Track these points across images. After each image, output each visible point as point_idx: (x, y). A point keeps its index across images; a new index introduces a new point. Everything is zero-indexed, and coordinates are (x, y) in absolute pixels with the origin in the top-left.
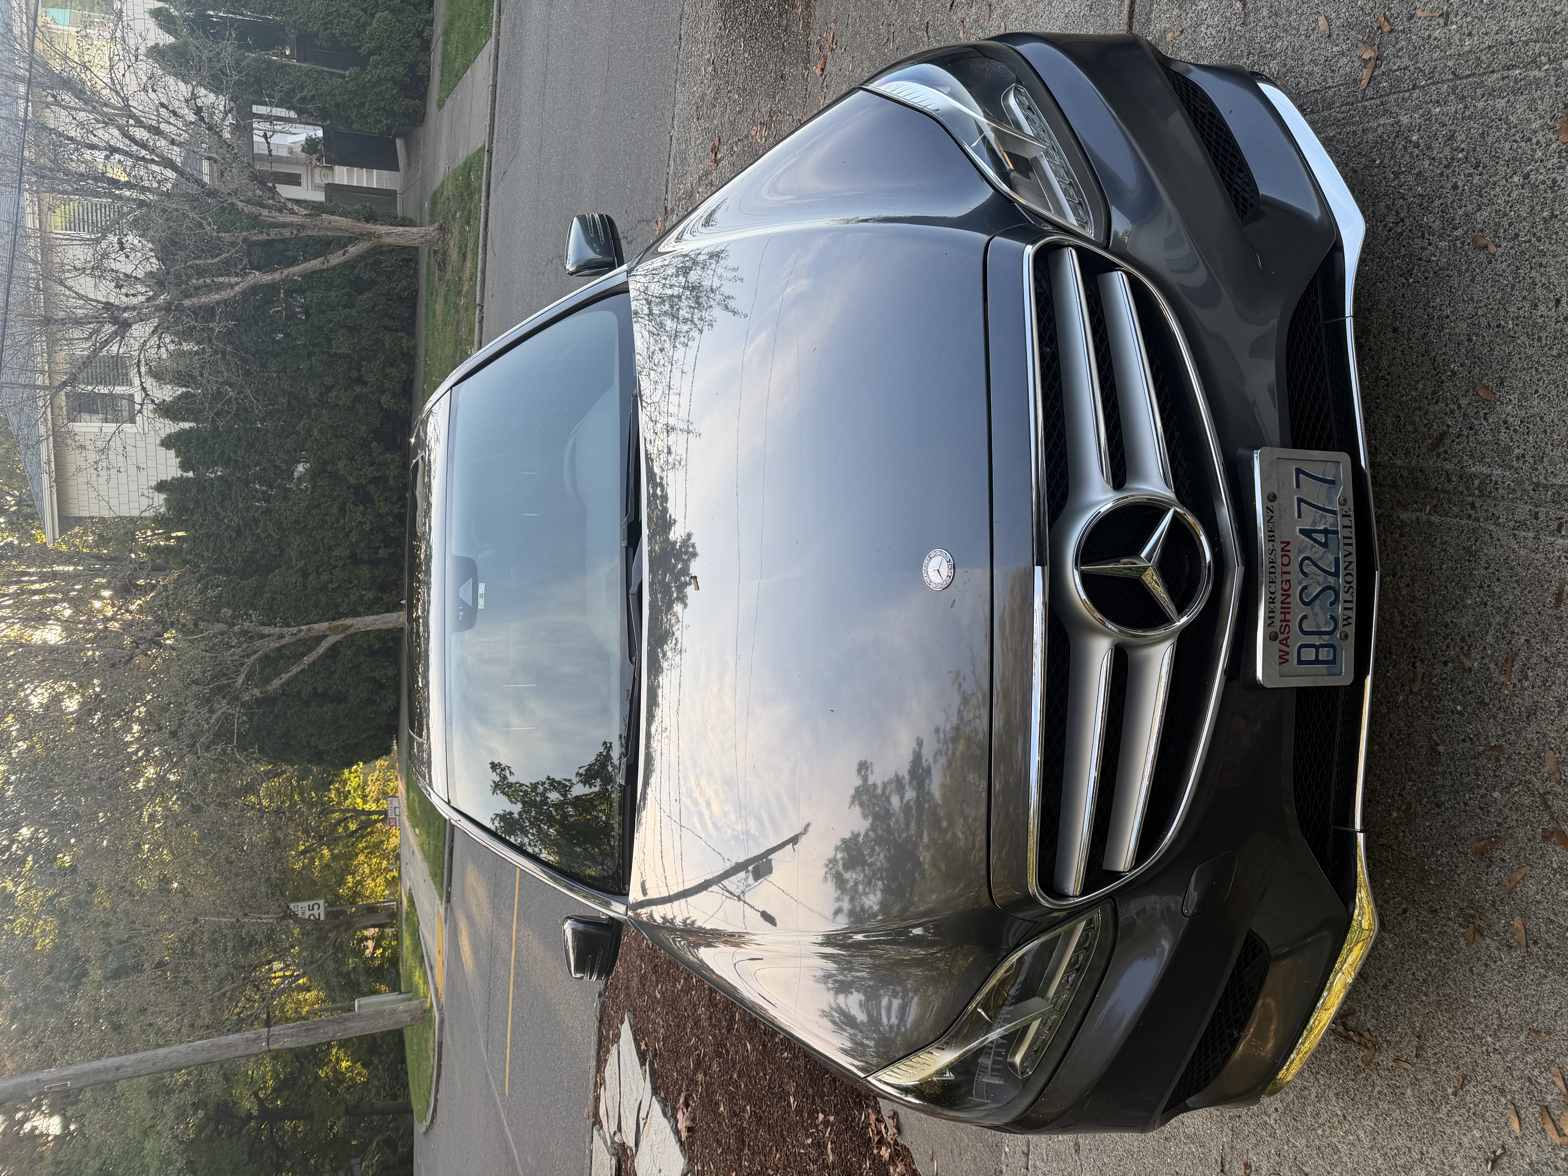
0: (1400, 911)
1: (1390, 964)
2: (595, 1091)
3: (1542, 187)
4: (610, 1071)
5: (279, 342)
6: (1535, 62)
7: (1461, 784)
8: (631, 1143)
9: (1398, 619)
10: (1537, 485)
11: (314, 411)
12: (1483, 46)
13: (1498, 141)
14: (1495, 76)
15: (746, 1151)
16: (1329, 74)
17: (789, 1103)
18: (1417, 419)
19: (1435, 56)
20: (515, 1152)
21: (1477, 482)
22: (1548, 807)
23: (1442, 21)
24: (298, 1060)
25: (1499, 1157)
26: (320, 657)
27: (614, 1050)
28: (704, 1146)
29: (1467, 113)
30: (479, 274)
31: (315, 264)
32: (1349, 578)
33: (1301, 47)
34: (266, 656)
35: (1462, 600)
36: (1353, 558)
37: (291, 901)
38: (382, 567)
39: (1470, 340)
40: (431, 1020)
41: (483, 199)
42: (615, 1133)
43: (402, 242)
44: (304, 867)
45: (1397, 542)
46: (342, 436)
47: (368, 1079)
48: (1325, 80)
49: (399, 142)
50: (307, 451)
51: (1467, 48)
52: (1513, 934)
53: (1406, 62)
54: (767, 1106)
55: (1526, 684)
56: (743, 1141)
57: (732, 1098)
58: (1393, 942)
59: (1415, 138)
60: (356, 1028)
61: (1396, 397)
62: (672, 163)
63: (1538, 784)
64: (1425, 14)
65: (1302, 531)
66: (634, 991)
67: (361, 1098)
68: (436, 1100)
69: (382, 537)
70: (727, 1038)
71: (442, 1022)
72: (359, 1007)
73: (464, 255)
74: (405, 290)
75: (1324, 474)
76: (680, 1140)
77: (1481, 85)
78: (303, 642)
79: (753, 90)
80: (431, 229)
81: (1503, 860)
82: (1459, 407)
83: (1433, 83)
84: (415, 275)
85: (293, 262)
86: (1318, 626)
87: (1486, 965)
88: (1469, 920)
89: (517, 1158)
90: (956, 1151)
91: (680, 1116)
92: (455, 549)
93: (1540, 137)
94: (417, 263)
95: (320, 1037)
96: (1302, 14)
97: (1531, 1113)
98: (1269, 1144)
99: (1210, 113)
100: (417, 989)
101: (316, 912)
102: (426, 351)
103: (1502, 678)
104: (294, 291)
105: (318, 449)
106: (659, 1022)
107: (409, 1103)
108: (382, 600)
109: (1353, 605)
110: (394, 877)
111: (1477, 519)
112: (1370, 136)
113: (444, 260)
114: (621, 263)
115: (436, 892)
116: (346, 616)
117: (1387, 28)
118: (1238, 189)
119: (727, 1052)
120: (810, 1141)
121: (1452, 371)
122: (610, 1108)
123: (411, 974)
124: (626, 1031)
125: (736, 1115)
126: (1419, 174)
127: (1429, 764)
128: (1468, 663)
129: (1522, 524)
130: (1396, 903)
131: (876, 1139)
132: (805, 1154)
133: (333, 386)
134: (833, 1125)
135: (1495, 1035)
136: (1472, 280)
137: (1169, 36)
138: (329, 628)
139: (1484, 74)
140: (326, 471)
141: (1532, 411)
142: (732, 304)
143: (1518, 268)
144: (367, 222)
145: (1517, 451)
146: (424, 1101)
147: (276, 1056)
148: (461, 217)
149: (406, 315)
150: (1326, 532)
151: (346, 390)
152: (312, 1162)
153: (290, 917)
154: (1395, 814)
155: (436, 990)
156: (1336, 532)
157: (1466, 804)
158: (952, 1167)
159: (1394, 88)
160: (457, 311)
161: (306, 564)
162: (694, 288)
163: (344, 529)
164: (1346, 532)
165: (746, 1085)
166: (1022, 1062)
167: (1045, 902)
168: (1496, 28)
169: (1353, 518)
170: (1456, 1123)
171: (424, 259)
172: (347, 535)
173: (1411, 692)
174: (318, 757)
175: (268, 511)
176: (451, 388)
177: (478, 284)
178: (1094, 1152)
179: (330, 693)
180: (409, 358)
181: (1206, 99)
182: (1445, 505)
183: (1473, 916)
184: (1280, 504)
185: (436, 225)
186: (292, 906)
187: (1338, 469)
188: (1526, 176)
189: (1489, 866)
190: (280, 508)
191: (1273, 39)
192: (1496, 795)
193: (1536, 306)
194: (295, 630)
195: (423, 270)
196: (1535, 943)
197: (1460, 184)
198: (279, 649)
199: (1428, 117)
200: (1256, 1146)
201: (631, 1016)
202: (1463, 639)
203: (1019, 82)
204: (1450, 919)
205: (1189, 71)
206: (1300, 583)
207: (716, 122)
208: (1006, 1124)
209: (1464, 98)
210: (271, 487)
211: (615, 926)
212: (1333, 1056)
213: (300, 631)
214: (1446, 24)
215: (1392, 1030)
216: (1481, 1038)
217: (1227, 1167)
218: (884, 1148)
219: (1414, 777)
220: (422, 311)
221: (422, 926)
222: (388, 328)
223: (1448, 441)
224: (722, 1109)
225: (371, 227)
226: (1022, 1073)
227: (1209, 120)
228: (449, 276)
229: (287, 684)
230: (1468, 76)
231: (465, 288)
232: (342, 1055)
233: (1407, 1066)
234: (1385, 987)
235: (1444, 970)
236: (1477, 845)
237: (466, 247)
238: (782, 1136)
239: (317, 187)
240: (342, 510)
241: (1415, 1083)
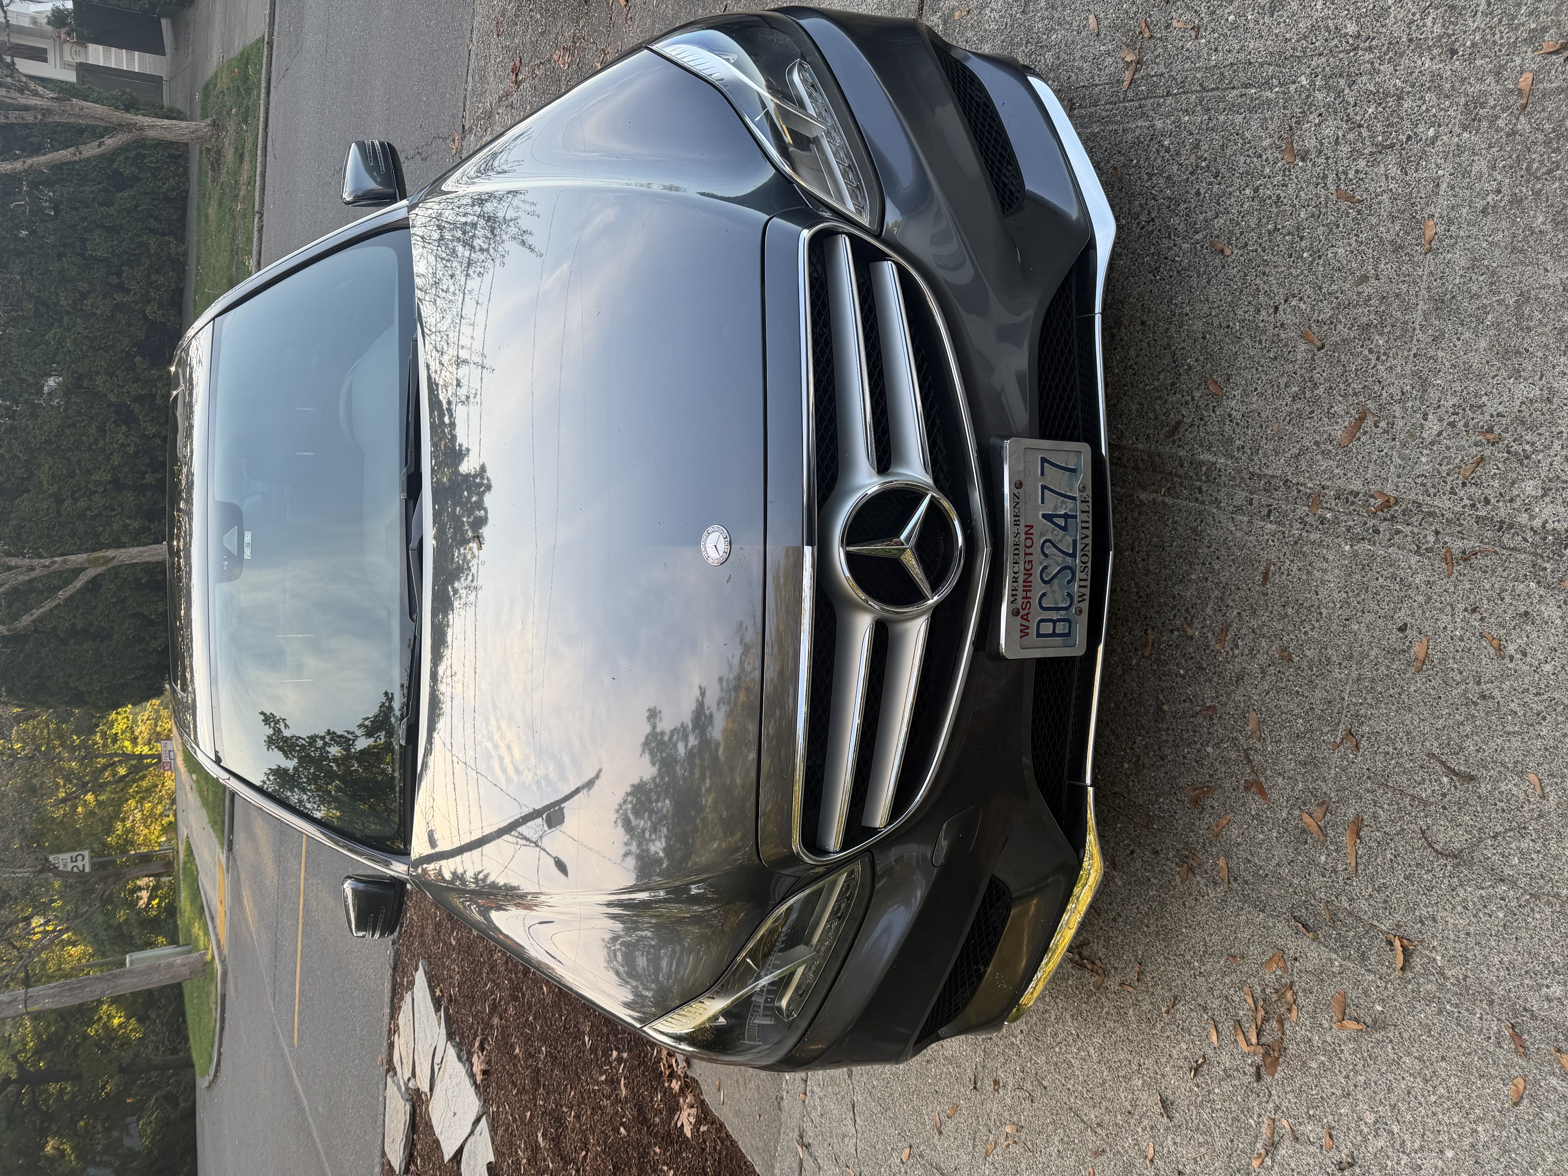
0: (1128, 852)
1: (1118, 900)
2: (389, 1038)
3: (1268, 201)
4: (403, 1019)
5: (23, 240)
6: (1267, 84)
7: (1182, 740)
8: (425, 1088)
9: (1134, 590)
10: (1253, 474)
11: (66, 319)
12: (1226, 63)
13: (1235, 154)
14: (1235, 92)
15: (541, 1090)
16: (1096, 72)
17: (584, 1042)
18: (1158, 407)
19: (1187, 66)
20: (305, 1102)
21: (1204, 469)
22: (1250, 761)
23: (1193, 34)
24: (63, 1019)
25: (1201, 1065)
26: (78, 592)
27: (408, 997)
28: (499, 1088)
29: (1211, 125)
30: (258, 178)
31: (65, 154)
32: (1085, 559)
33: (1073, 42)
34: (15, 590)
35: (1188, 575)
36: (1089, 540)
37: (51, 853)
38: (149, 493)
39: (1204, 338)
40: (212, 974)
41: (263, 96)
42: (409, 1079)
43: (169, 137)
44: (65, 815)
45: (1136, 520)
46: (100, 348)
47: (145, 1035)
48: (1092, 77)
49: (165, 23)
50: (58, 363)
51: (1213, 63)
52: (1219, 872)
53: (1162, 69)
54: (562, 1046)
55: (1237, 652)
56: (539, 1081)
57: (527, 1041)
58: (1122, 878)
59: (1166, 143)
60: (127, 985)
61: (1141, 386)
62: (470, 79)
63: (1242, 741)
64: (1180, 25)
65: (1044, 516)
66: (428, 939)
67: (137, 1055)
68: (220, 1054)
69: (148, 461)
70: (523, 982)
71: (225, 973)
72: (132, 962)
73: (241, 157)
74: (173, 190)
75: (1066, 463)
76: (475, 1083)
77: (1223, 99)
78: (58, 574)
79: (555, 13)
80: (203, 124)
81: (1213, 808)
82: (1193, 399)
83: (1184, 93)
84: (186, 173)
85: (38, 150)
86: (1056, 602)
87: (1196, 899)
88: (1184, 860)
89: (307, 1108)
90: (741, 1081)
91: (475, 1059)
92: (217, 493)
93: (1269, 155)
94: (187, 160)
95: (85, 996)
96: (1075, 10)
97: (1227, 1026)
98: (1015, 1062)
99: (985, 104)
100: (197, 940)
101: (80, 864)
102: (198, 258)
103: (1218, 647)
104: (40, 183)
105: (72, 362)
106: (455, 969)
107: (189, 1058)
108: (150, 529)
109: (1088, 583)
110: (171, 823)
111: (1203, 503)
112: (1129, 136)
113: (218, 160)
114: (403, 196)
115: (216, 840)
116: (108, 547)
117: (1147, 35)
118: (1006, 181)
119: (524, 995)
120: (603, 1078)
121: (1189, 365)
122: (404, 1055)
123: (189, 928)
124: (420, 978)
125: (531, 1056)
126: (1168, 178)
127: (1156, 721)
128: (1190, 632)
129: (1239, 509)
130: (1125, 845)
131: (667, 1073)
132: (599, 1090)
133: (89, 292)
134: (626, 1061)
135: (1201, 961)
136: (1208, 282)
137: (957, 14)
138: (88, 560)
139: (1226, 89)
140: (81, 387)
141: (1251, 407)
142: (529, 239)
143: (1246, 275)
144: (127, 110)
145: (1238, 442)
146: (206, 1056)
147: (36, 1017)
148: (237, 114)
149: (175, 217)
150: (1066, 516)
151: (104, 298)
152: (82, 1123)
153: (50, 870)
154: (1126, 766)
155: (218, 942)
156: (1075, 517)
157: (1184, 757)
158: (737, 1096)
159: (1151, 93)
160: (234, 217)
161: (59, 489)
162: (490, 219)
163: (104, 451)
164: (1085, 517)
165: (541, 1027)
166: (788, 1005)
167: (808, 859)
168: (1237, 47)
169: (1090, 504)
170: (1168, 1037)
171: (195, 157)
172: (108, 458)
173: (1143, 656)
174: (79, 699)
175: (12, 428)
176: (214, 319)
177: (257, 190)
178: (865, 1076)
179: (92, 630)
180: (179, 265)
181: (982, 89)
182: (1177, 489)
183: (1187, 857)
184: (1025, 491)
185: (209, 121)
186: (51, 858)
187: (1079, 458)
188: (1256, 190)
189: (1201, 813)
190: (27, 426)
191: (1050, 31)
192: (1209, 749)
193: (1259, 311)
194: (47, 562)
195: (194, 168)
196: (1235, 880)
197: (1202, 191)
198: (31, 581)
199: (1178, 123)
200: (1004, 1064)
201: (425, 963)
202: (1187, 610)
203: (803, 57)
204: (1168, 859)
205: (968, 58)
206: (1041, 563)
207: (517, 41)
208: (773, 1065)
209: (1209, 110)
210: (16, 401)
211: (397, 884)
212: (1070, 982)
213: (54, 562)
214: (1197, 38)
215: (1119, 958)
216: (1189, 963)
217: (979, 1084)
218: (674, 1081)
219: (1143, 732)
220: (192, 213)
221: (201, 876)
222: (153, 231)
223: (1182, 430)
224: (517, 1051)
225: (130, 117)
226: (788, 1016)
227: (984, 111)
228: (223, 178)
229: (41, 619)
230: (1213, 89)
231: (242, 193)
232: (114, 1012)
233: (1130, 989)
234: (1114, 920)
235: (1163, 904)
236: (1192, 794)
237: (243, 147)
238: (577, 1074)
239: (67, 66)
240: (102, 430)
241: (1136, 1004)
